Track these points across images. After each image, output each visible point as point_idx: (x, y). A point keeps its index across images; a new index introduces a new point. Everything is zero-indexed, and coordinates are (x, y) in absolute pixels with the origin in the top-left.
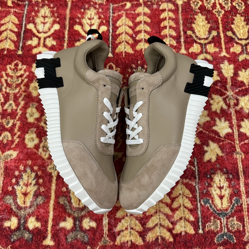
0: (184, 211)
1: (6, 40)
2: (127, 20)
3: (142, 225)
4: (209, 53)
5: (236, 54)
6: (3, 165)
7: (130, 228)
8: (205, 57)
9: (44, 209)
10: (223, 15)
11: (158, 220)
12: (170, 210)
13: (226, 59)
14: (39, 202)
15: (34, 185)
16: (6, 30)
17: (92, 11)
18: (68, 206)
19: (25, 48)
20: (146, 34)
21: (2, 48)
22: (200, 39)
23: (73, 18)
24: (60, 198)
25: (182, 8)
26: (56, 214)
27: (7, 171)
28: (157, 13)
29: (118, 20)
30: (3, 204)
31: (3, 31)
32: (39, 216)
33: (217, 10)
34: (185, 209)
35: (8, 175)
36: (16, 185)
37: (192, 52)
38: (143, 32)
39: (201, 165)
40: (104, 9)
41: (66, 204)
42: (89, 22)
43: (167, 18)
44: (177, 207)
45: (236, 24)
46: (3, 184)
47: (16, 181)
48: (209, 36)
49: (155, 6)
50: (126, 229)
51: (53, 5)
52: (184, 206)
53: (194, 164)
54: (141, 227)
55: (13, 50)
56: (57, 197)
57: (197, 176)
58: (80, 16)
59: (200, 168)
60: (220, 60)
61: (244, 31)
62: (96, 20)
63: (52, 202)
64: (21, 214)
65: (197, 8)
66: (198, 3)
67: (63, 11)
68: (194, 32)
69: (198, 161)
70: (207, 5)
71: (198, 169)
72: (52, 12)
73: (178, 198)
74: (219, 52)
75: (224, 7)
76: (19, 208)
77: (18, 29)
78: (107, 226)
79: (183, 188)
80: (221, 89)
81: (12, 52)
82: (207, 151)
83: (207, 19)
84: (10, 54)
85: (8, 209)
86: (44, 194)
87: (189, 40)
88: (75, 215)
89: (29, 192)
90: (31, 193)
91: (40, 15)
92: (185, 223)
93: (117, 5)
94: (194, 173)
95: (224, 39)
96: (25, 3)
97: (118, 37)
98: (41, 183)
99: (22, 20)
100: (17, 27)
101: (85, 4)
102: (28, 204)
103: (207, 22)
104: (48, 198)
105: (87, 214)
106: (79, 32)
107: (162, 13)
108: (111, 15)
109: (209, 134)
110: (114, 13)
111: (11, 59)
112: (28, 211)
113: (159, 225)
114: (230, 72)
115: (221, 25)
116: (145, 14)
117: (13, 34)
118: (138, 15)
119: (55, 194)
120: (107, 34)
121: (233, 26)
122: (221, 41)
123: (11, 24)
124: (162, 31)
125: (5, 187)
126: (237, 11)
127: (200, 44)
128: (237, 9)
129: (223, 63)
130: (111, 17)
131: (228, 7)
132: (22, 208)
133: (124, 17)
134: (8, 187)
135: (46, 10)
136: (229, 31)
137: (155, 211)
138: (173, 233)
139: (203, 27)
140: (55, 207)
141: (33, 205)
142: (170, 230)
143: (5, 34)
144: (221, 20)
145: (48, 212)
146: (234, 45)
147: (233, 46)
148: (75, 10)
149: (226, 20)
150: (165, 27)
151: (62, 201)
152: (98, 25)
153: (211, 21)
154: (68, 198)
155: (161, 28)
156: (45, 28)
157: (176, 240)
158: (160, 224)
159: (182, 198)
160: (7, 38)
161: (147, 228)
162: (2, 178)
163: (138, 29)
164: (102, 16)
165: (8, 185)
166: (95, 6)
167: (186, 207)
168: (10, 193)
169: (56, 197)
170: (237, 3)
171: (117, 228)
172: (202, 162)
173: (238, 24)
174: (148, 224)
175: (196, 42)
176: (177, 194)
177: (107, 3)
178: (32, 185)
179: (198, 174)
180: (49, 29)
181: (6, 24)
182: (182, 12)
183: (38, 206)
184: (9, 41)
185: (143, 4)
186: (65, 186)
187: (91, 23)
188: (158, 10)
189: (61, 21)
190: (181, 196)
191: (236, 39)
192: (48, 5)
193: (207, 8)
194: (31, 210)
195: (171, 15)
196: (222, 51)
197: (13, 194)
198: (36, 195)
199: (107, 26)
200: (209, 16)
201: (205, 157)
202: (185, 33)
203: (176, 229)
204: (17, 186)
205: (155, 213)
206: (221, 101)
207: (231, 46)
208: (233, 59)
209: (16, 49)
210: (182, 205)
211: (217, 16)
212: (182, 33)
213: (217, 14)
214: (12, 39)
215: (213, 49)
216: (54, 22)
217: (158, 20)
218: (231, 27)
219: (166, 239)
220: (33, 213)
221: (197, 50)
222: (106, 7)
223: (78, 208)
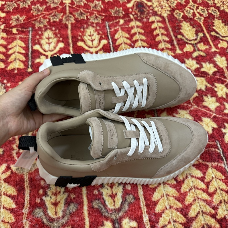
0: (221, 194)
1: (15, 61)
2: (124, 33)
3: (184, 216)
4: (201, 51)
5: (224, 48)
6: (27, 177)
7: (173, 221)
8: (199, 54)
9: (79, 216)
10: (203, 20)
11: (199, 208)
12: (207, 195)
13: (217, 53)
14: (72, 210)
15: (64, 193)
16: (14, 53)
17: (91, 29)
18: (103, 209)
19: (34, 66)
20: (142, 42)
21: (12, 68)
22: (190, 40)
23: (75, 37)
24: (93, 202)
25: (168, 19)
26: (92, 220)
27: (33, 182)
28: (148, 24)
29: (115, 34)
30: (32, 219)
31: (12, 54)
32: (74, 225)
33: (197, 17)
34: (221, 191)
35: (34, 187)
36: (44, 196)
37: (186, 52)
38: (139, 41)
39: (224, 147)
40: (101, 27)
41: (101, 207)
42: (90, 38)
43: (158, 28)
44: (213, 191)
45: (216, 26)
46: (30, 197)
47: (43, 192)
48: (197, 37)
49: (145, 20)
50: (169, 223)
51: (55, 28)
52: (220, 189)
53: (218, 147)
54: (184, 218)
55: (23, 69)
56: (90, 202)
57: (224, 158)
58: (81, 34)
59: (224, 150)
60: (212, 55)
61: (224, 31)
62: (96, 36)
63: (86, 208)
64: (54, 227)
65: (180, 17)
66: (180, 14)
67: (65, 32)
68: (183, 36)
69: (220, 143)
70: (188, 15)
71: (222, 150)
72: (55, 34)
73: (212, 182)
74: (209, 49)
75: (203, 15)
76: (51, 221)
77: (25, 51)
78: (149, 223)
79: (214, 172)
80: (221, 78)
81: (22, 71)
82: (225, 133)
83: (191, 25)
84: (21, 72)
85: (39, 223)
86: (75, 201)
87: (181, 42)
88: (112, 217)
89: (60, 201)
90: (61, 202)
91: (44, 37)
92: (226, 205)
93: (111, 23)
94: (220, 155)
95: (211, 38)
96: (29, 29)
97: (118, 48)
98: (71, 190)
99: (28, 43)
100: (24, 50)
101: (83, 25)
102: (60, 214)
103: (191, 27)
104: (80, 204)
105: (125, 214)
106: (83, 47)
107: (152, 24)
108: (108, 31)
109: (223, 117)
110: (110, 29)
111: (23, 77)
112: (61, 222)
113: (201, 213)
114: (224, 63)
115: (204, 28)
116: (138, 27)
117: (21, 56)
118: (132, 28)
119: (87, 198)
120: (108, 46)
121: (214, 28)
122: (208, 40)
123: (18, 47)
124: (156, 38)
125: (33, 200)
126: (214, 16)
127: (191, 44)
128: (213, 15)
129: (216, 57)
130: (109, 33)
131: (206, 14)
132: (54, 220)
133: (120, 31)
134: (36, 199)
135: (49, 33)
136: (212, 32)
137: (193, 199)
138: (217, 219)
139: (189, 31)
140: (90, 212)
141: (66, 215)
142: (214, 216)
143: (13, 56)
144: (204, 24)
145: (83, 219)
146: (220, 41)
147: (219, 43)
148: (76, 30)
149: (207, 24)
150: (158, 35)
151: (96, 204)
152: (98, 40)
153: (195, 26)
154: (102, 201)
155: (154, 36)
156: (50, 47)
157: (223, 226)
158: (202, 211)
159: (216, 181)
160: (16, 60)
161: (190, 218)
162: (28, 191)
163: (134, 39)
164: (101, 32)
165: (35, 198)
166: (93, 25)
167: (222, 189)
168: (38, 205)
169: (88, 202)
170: (212, 10)
171: (159, 224)
172: (225, 144)
173: (218, 25)
174: (189, 213)
175: (188, 43)
176: (210, 178)
177: (102, 22)
178: (62, 193)
179: (224, 156)
180: (55, 48)
181: (14, 48)
182: (169, 21)
183: (72, 215)
184: (18, 61)
185: (134, 19)
186: (96, 189)
187: (92, 39)
188: (148, 22)
189: (64, 40)
190: (214, 180)
191: (220, 37)
192: (50, 29)
193: (188, 17)
194: (65, 220)
195: (160, 25)
196: (212, 47)
197: (43, 205)
198: (68, 203)
199: (107, 40)
200: (192, 23)
201: (225, 138)
202: (176, 37)
203: (219, 214)
204: (46, 196)
205: (194, 201)
206: (224, 88)
207: (217, 43)
208: (223, 53)
209: (26, 67)
210: (217, 188)
211: (199, 22)
212: (174, 38)
213: (198, 20)
214: (21, 59)
215: (203, 47)
216: (58, 41)
217: (150, 30)
218: (213, 29)
219: (213, 226)
220: (67, 223)
221: (190, 49)
222: (102, 25)
223: (114, 209)
